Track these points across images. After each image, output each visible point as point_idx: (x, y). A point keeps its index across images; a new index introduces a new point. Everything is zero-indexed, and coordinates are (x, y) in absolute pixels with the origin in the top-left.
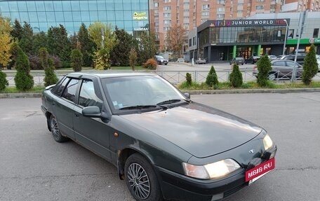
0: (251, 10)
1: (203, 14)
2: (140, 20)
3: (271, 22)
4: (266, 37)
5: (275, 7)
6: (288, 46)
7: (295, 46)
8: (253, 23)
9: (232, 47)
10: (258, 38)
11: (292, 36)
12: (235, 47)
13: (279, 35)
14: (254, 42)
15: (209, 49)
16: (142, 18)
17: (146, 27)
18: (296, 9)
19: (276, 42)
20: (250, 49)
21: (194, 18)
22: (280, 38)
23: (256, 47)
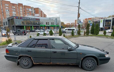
0: (25, 14)
1: (7, 13)
3: (35, 19)
4: (34, 24)
5: (33, 14)
6: (41, 27)
7: (42, 27)
8: (29, 19)
9: (24, 26)
10: (32, 24)
11: (41, 24)
13: (38, 23)
15: (15, 27)
18: (38, 16)
19: (37, 25)
20: (29, 27)
21: (3, 14)
23: (32, 27)
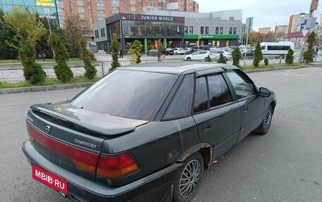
0: (142, 6)
1: (98, 5)
2: (46, 7)
3: (172, 19)
4: (169, 32)
5: (162, 4)
6: (185, 40)
7: (190, 40)
8: (158, 18)
9: (144, 39)
11: (187, 32)
12: (146, 40)
13: (178, 31)
14: (160, 36)
15: (124, 41)
16: (48, 4)
17: (54, 15)
18: (177, 8)
19: (177, 36)
21: (89, 8)
22: (179, 33)
23: (162, 40)
